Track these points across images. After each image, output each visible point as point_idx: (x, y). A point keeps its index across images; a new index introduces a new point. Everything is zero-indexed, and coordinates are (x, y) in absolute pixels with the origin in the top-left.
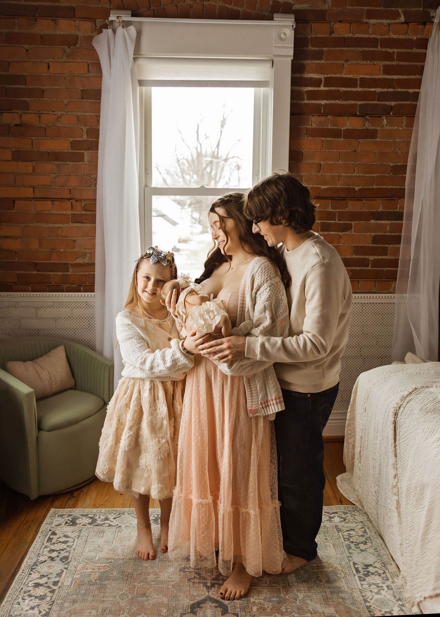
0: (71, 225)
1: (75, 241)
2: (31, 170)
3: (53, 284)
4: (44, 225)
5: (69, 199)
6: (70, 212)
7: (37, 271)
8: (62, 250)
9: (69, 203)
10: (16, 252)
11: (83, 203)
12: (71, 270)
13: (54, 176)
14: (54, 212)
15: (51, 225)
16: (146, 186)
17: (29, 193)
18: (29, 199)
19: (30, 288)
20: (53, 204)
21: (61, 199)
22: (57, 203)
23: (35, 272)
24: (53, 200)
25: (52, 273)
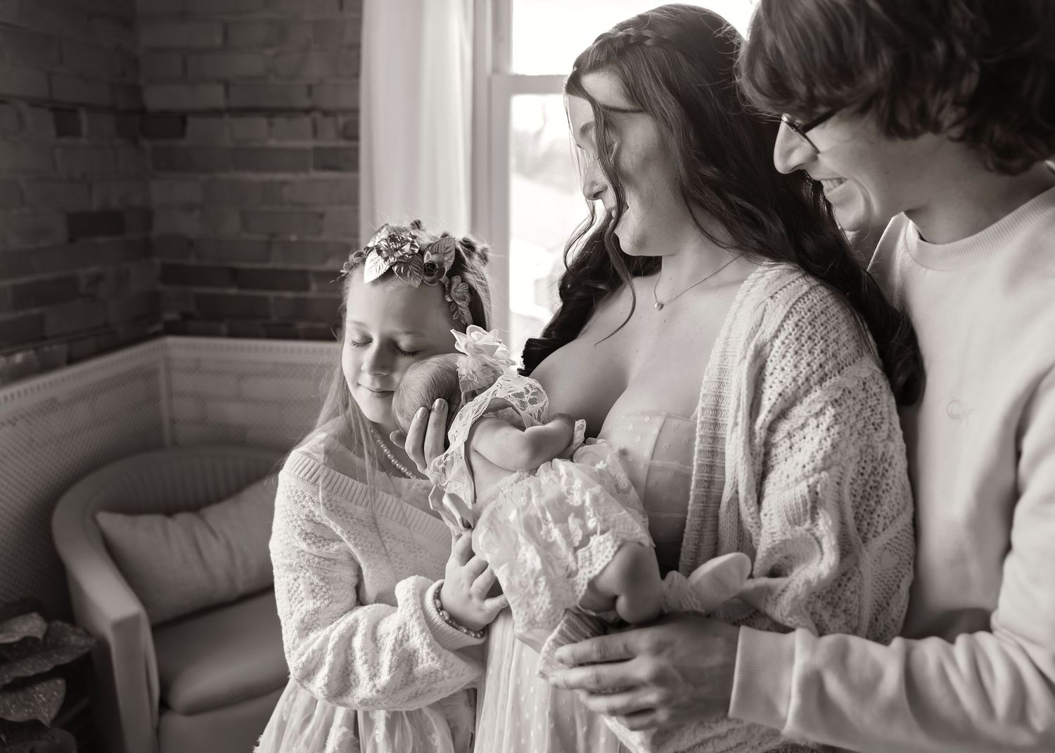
0: (315, 174)
1: (321, 216)
2: (218, 40)
3: (275, 319)
4: (252, 177)
5: (307, 111)
6: (309, 144)
7: (241, 286)
8: (293, 238)
9: (306, 122)
10: (191, 243)
11: (341, 120)
12: (314, 286)
13: (270, 52)
14: (273, 143)
15: (267, 177)
16: (496, 70)
17: (214, 96)
18: (216, 112)
19: (224, 328)
20: (271, 124)
21: (290, 112)
22: (280, 122)
23: (233, 291)
24: (270, 113)
25: (271, 294)
